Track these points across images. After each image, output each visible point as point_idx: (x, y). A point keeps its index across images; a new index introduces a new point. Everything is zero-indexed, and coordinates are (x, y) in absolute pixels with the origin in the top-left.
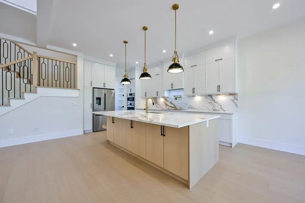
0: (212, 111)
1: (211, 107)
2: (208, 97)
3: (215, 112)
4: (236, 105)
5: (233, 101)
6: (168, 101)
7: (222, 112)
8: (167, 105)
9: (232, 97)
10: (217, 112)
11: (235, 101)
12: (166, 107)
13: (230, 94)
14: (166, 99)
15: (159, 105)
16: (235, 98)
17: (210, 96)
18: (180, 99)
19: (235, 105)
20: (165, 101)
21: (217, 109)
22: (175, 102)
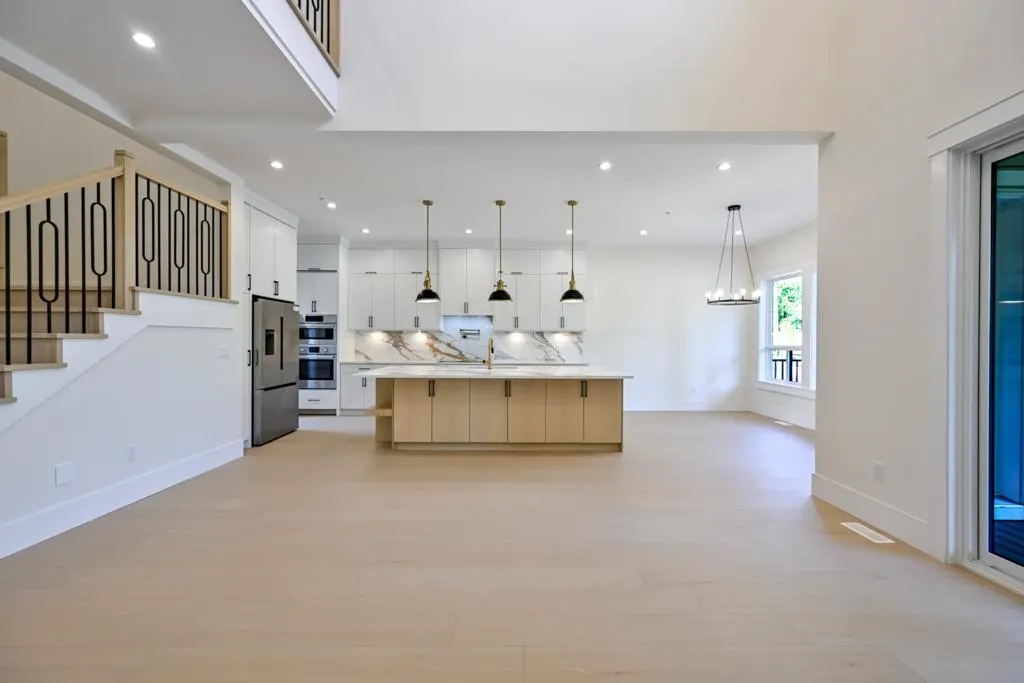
0: (544, 362)
1: (541, 355)
2: (537, 336)
3: (548, 362)
4: (581, 351)
5: (576, 343)
6: (441, 342)
7: (559, 361)
8: (436, 351)
9: (575, 338)
10: (553, 362)
11: (580, 344)
12: (435, 356)
13: (573, 333)
14: (433, 336)
15: (411, 351)
16: (579, 338)
17: (541, 334)
18: (476, 337)
19: (578, 351)
20: (431, 341)
21: (552, 357)
22: (461, 344)
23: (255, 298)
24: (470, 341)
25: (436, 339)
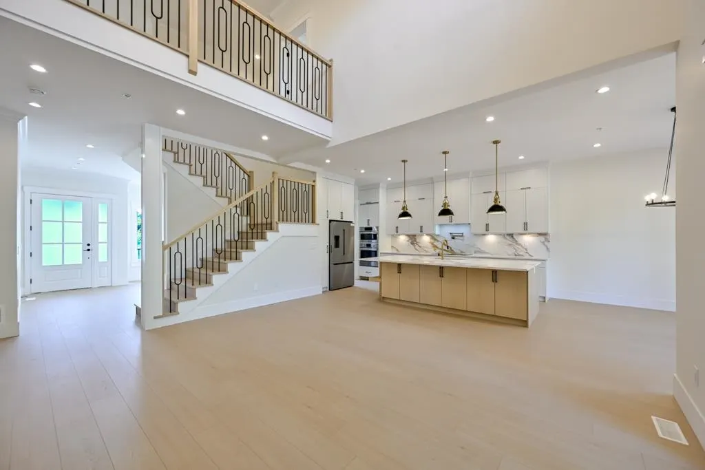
0: (514, 257)
1: (511, 251)
2: (508, 237)
3: (517, 257)
4: (548, 248)
5: (543, 243)
6: (438, 241)
7: (527, 257)
8: (435, 247)
9: (542, 238)
10: (524, 258)
11: (546, 243)
12: (435, 250)
13: (540, 234)
14: (433, 237)
15: (420, 247)
16: (546, 239)
17: (511, 235)
18: (462, 238)
19: (545, 248)
20: (432, 241)
21: (521, 253)
22: (451, 243)
23: (330, 221)
24: (458, 241)
25: (435, 239)
